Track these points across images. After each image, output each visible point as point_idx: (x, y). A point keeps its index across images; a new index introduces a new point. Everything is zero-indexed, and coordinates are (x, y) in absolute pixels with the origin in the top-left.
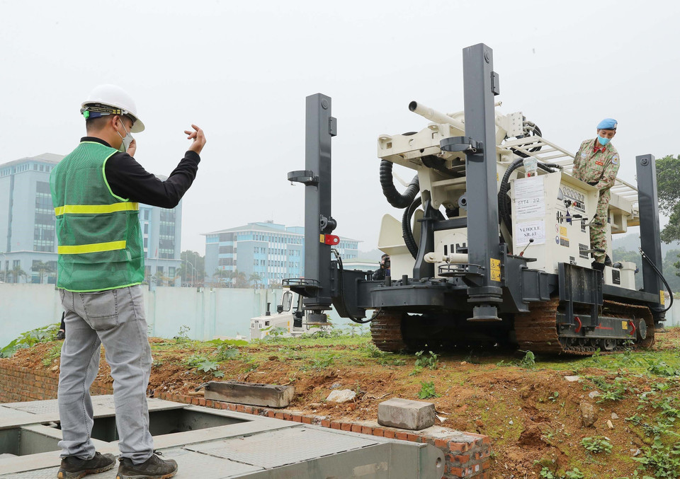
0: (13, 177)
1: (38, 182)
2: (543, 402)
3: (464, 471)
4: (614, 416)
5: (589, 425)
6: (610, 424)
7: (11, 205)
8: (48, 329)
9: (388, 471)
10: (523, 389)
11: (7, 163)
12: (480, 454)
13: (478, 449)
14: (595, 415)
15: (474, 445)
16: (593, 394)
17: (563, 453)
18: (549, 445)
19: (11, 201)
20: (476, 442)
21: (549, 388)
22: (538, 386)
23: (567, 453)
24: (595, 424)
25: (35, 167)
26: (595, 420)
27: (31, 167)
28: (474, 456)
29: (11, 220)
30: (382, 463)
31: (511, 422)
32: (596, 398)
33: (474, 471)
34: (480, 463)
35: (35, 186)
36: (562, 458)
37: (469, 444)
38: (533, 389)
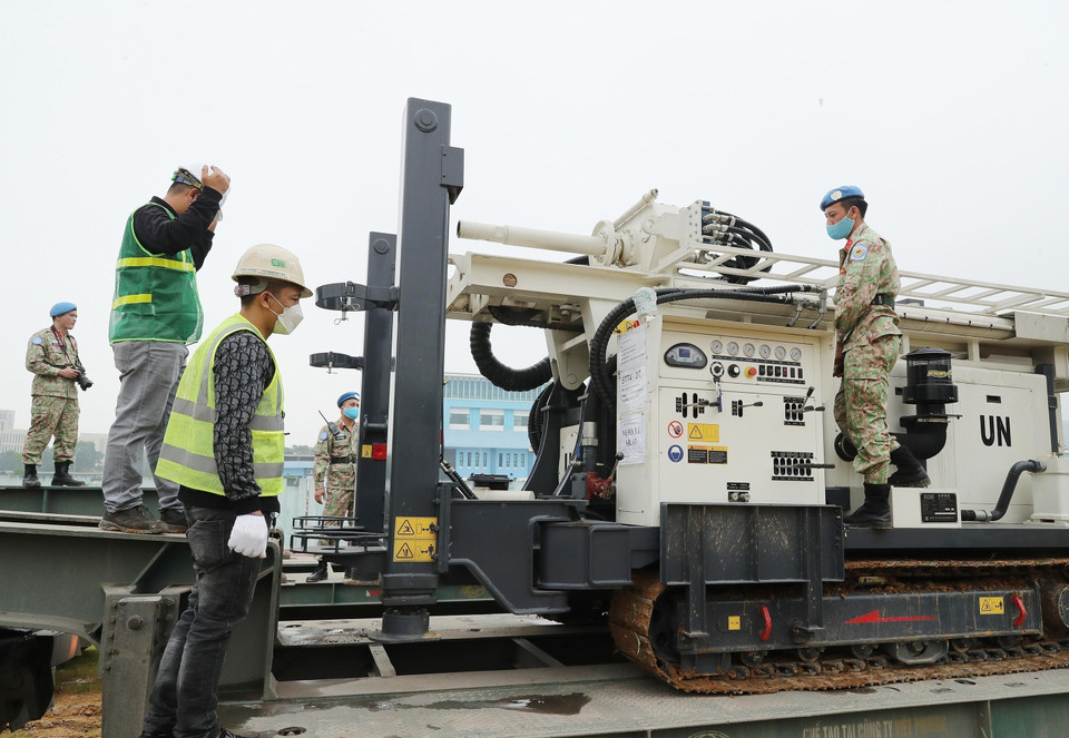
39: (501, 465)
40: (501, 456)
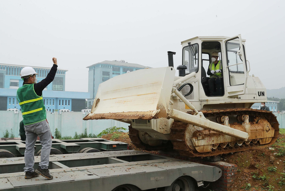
0: (94, 70)
1: (103, 72)
2: (259, 156)
3: (228, 174)
4: (281, 161)
5: (272, 163)
6: (278, 163)
7: (94, 80)
8: (111, 129)
9: (202, 173)
10: (254, 151)
11: (92, 65)
12: (234, 170)
13: (233, 169)
14: (274, 160)
15: (231, 167)
16: (275, 154)
17: (261, 171)
18: (257, 168)
19: (94, 79)
20: (232, 166)
21: (262, 151)
22: (258, 151)
23: (263, 171)
24: (274, 163)
25: (102, 66)
26: (274, 161)
27: (100, 66)
28: (231, 170)
29: (94, 86)
30: (201, 171)
31: (247, 161)
32: (276, 155)
33: (231, 175)
34: (234, 172)
35: (102, 73)
36: (261, 173)
37: (230, 167)
38: (257, 152)
39: (60, 104)
40: (60, 100)
